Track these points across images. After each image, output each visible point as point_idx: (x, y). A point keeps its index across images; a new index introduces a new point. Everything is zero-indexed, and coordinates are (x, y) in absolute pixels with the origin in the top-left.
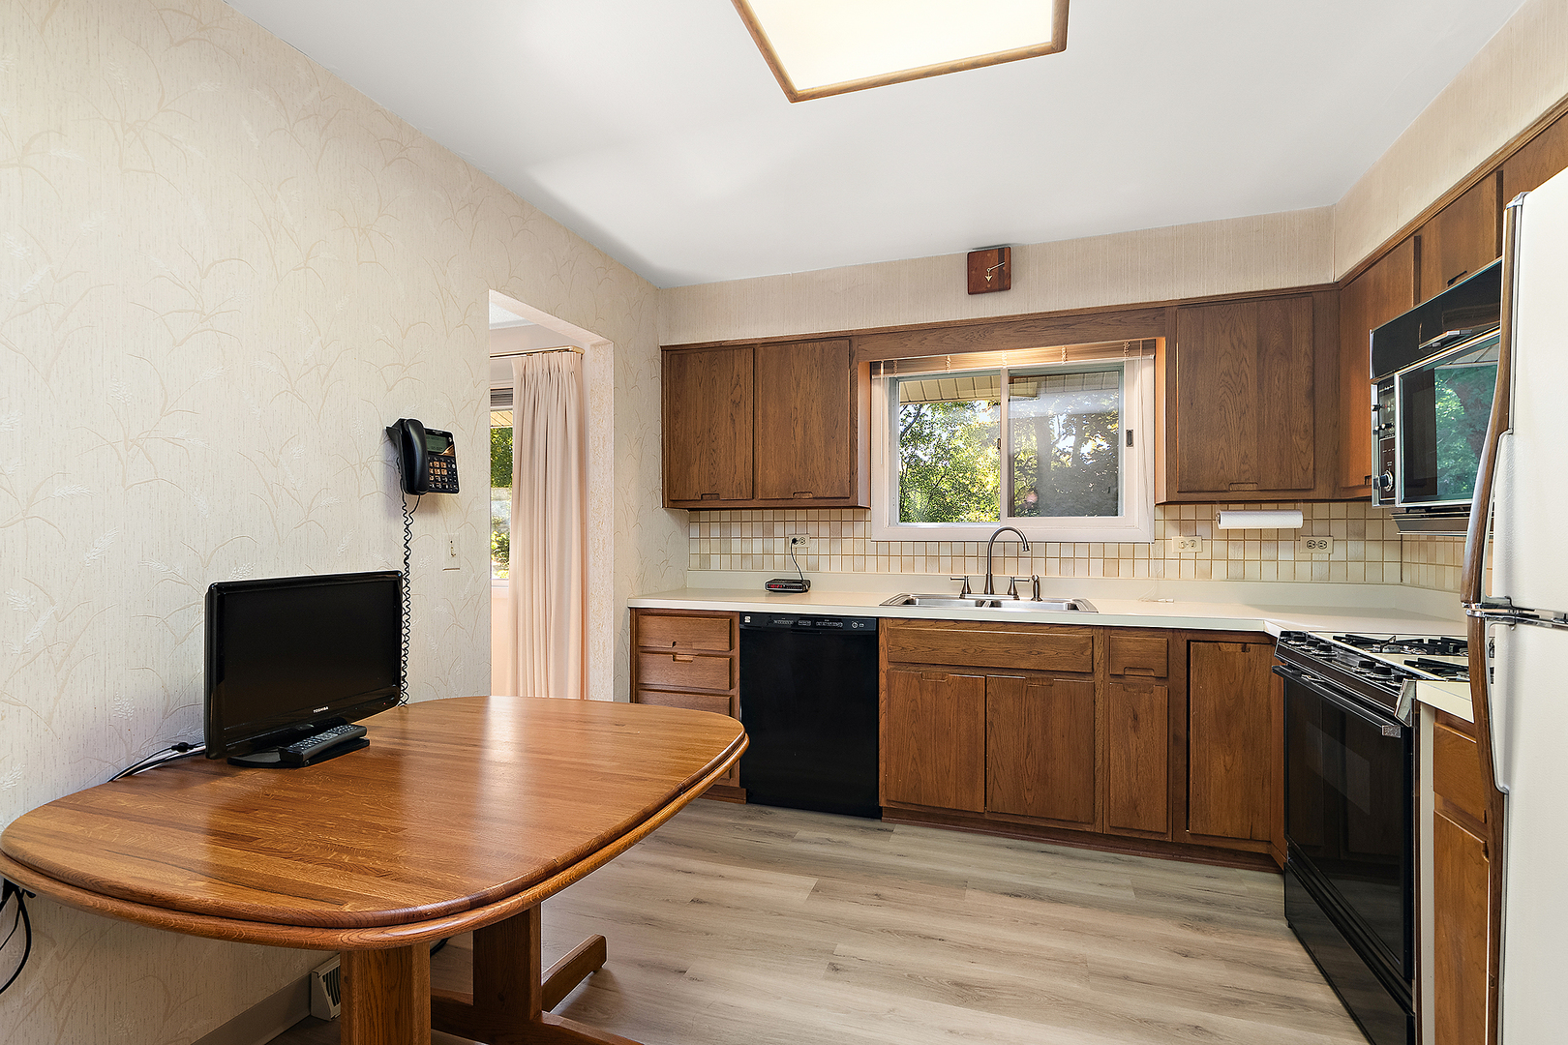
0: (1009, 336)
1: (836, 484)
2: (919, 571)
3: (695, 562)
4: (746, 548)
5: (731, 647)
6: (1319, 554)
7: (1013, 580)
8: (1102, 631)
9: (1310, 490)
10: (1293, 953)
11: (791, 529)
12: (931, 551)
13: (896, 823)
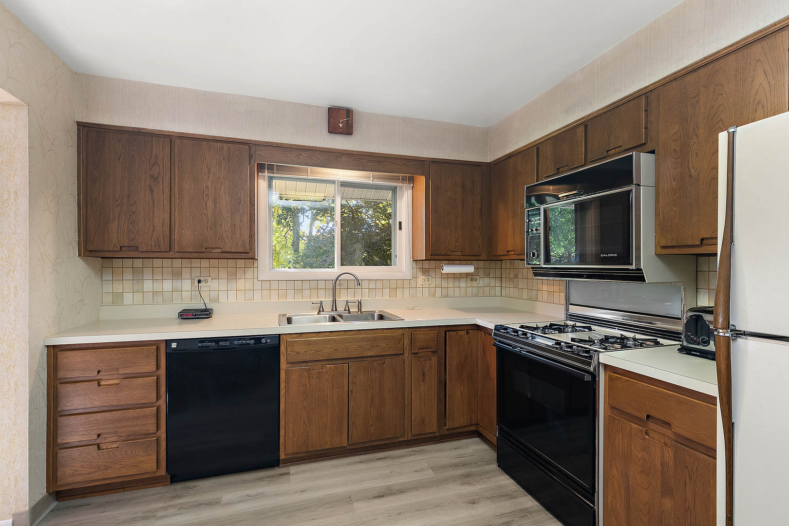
0: (350, 162)
1: (240, 243)
2: (290, 299)
3: (108, 299)
4: (158, 286)
5: (158, 367)
6: (475, 284)
7: (347, 302)
8: (407, 330)
9: (479, 256)
10: (506, 482)
11: (196, 273)
12: (299, 287)
13: (290, 466)
